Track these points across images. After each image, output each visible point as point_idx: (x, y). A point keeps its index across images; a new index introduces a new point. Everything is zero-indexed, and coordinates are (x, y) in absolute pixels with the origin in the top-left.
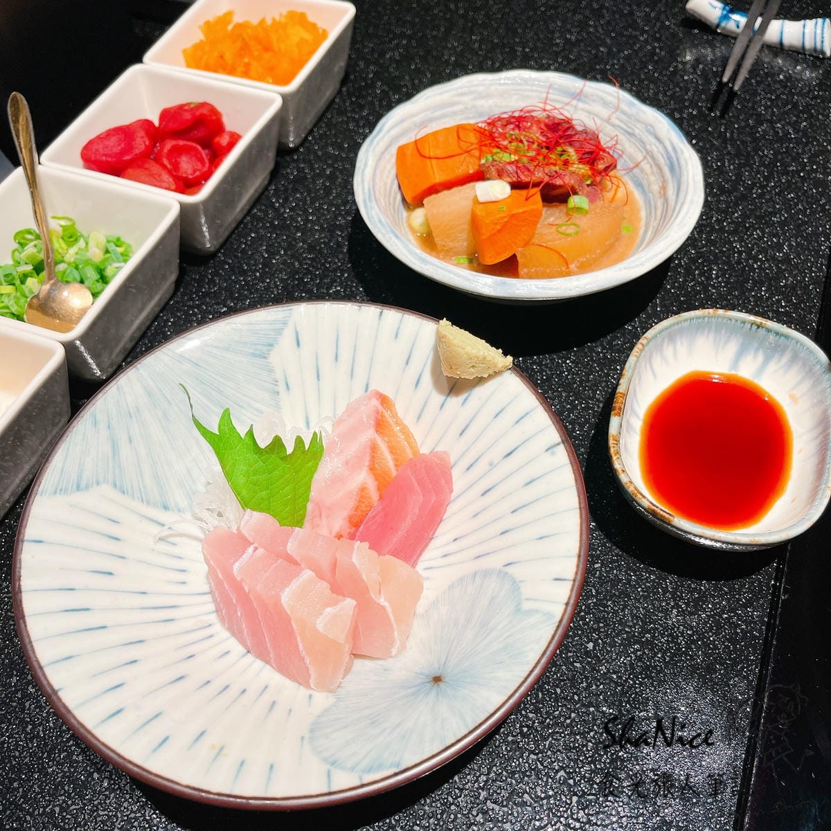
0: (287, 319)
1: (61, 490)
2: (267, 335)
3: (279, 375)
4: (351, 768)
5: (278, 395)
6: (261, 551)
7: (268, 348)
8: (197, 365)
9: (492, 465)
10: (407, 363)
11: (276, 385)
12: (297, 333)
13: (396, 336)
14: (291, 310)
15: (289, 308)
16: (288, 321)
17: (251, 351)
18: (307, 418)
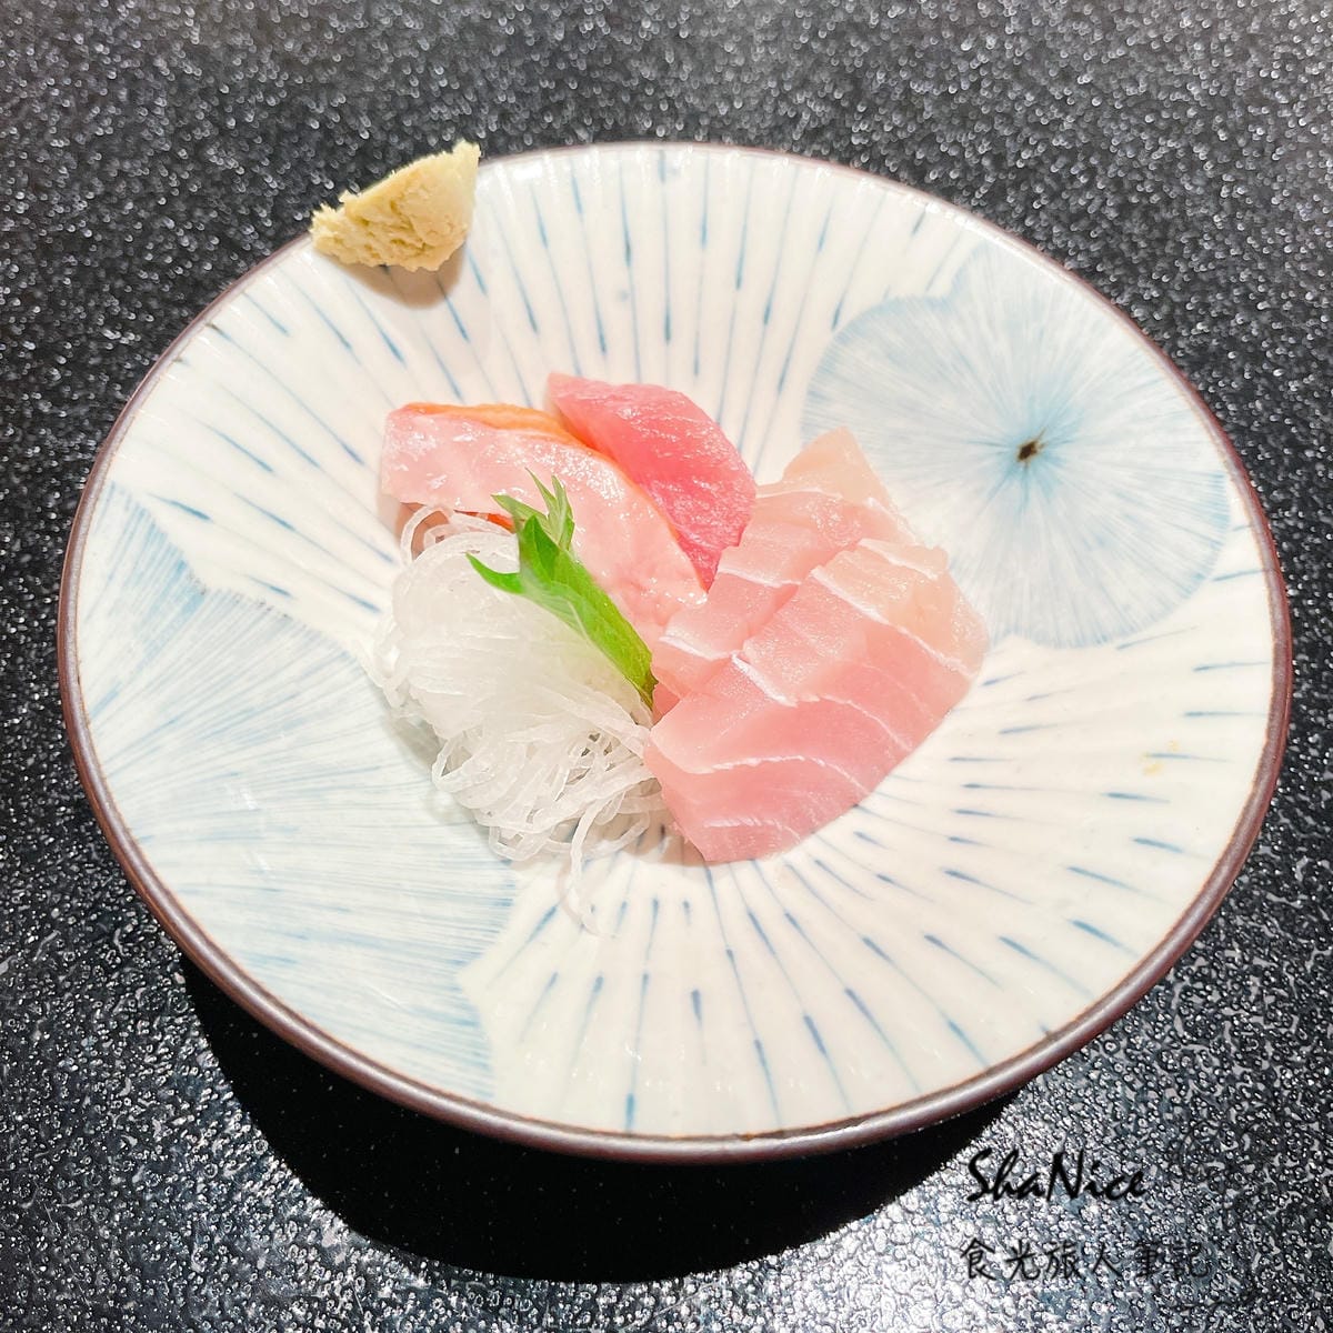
0: (132, 506)
1: (478, 1055)
2: (153, 559)
3: (253, 592)
4: (1212, 547)
5: (291, 619)
6: (749, 648)
7: (185, 574)
8: (171, 722)
9: (627, 296)
10: (347, 345)
11: (269, 610)
12: (175, 503)
13: (283, 330)
14: (113, 487)
15: (107, 489)
16: (137, 507)
17: (178, 609)
18: (354, 598)
